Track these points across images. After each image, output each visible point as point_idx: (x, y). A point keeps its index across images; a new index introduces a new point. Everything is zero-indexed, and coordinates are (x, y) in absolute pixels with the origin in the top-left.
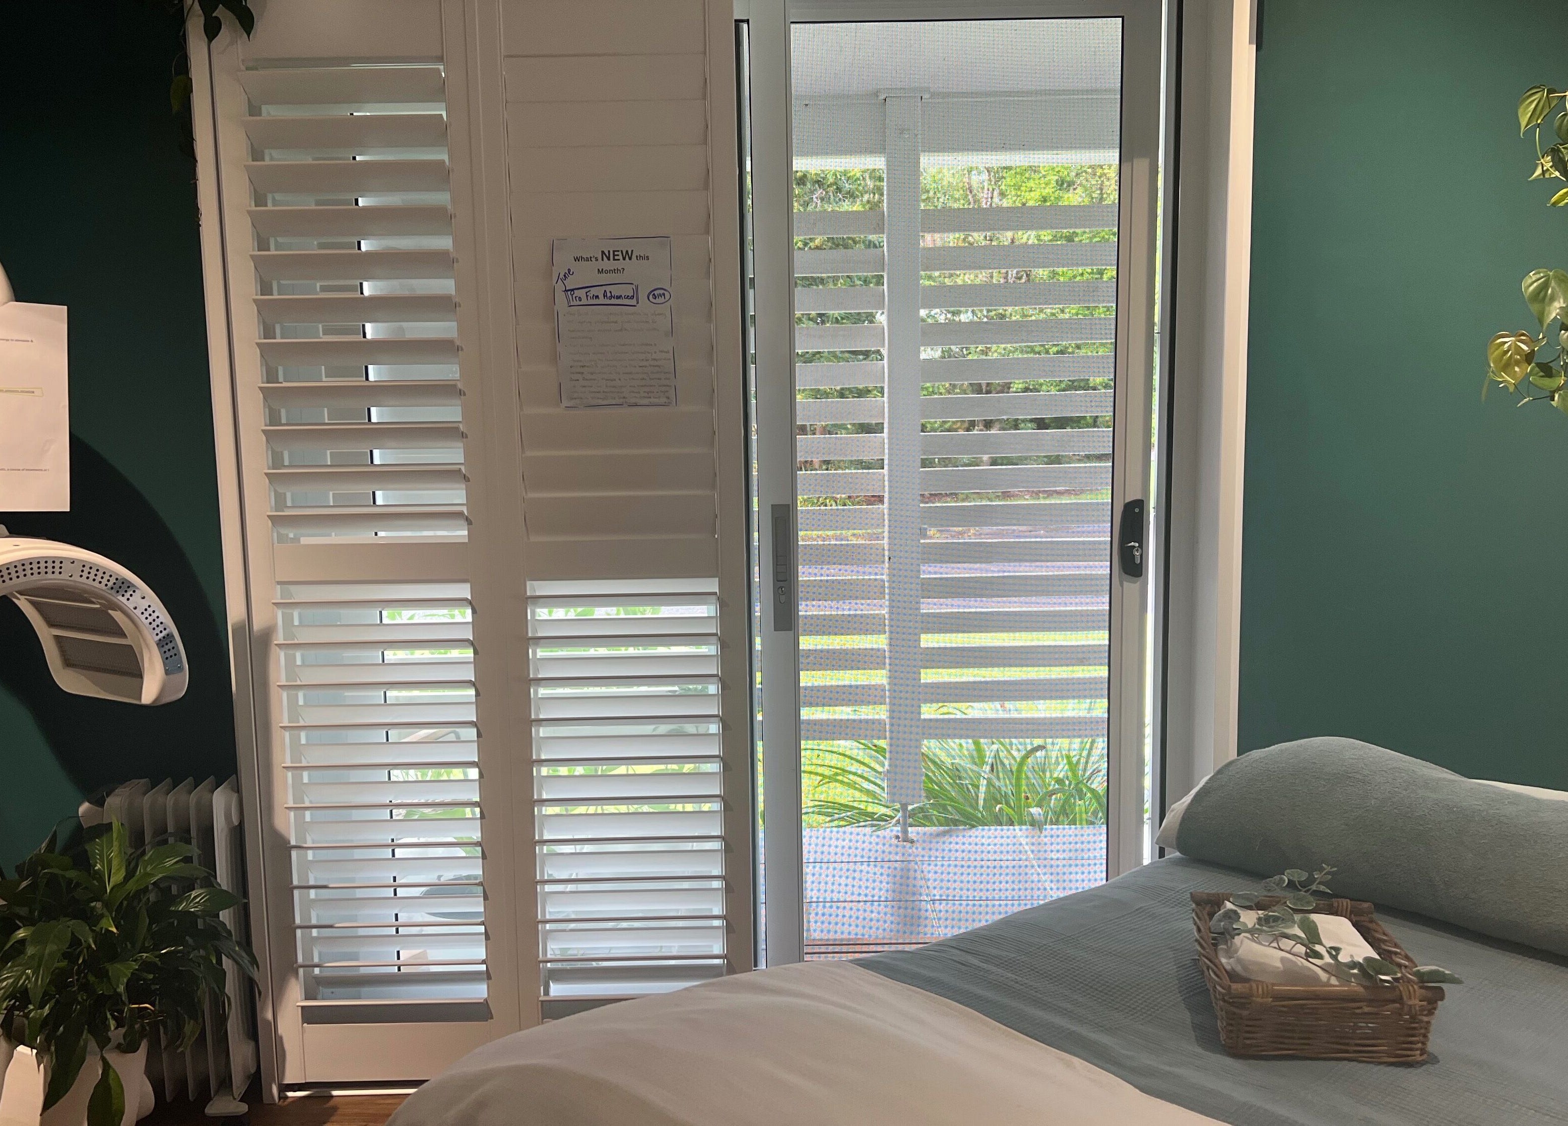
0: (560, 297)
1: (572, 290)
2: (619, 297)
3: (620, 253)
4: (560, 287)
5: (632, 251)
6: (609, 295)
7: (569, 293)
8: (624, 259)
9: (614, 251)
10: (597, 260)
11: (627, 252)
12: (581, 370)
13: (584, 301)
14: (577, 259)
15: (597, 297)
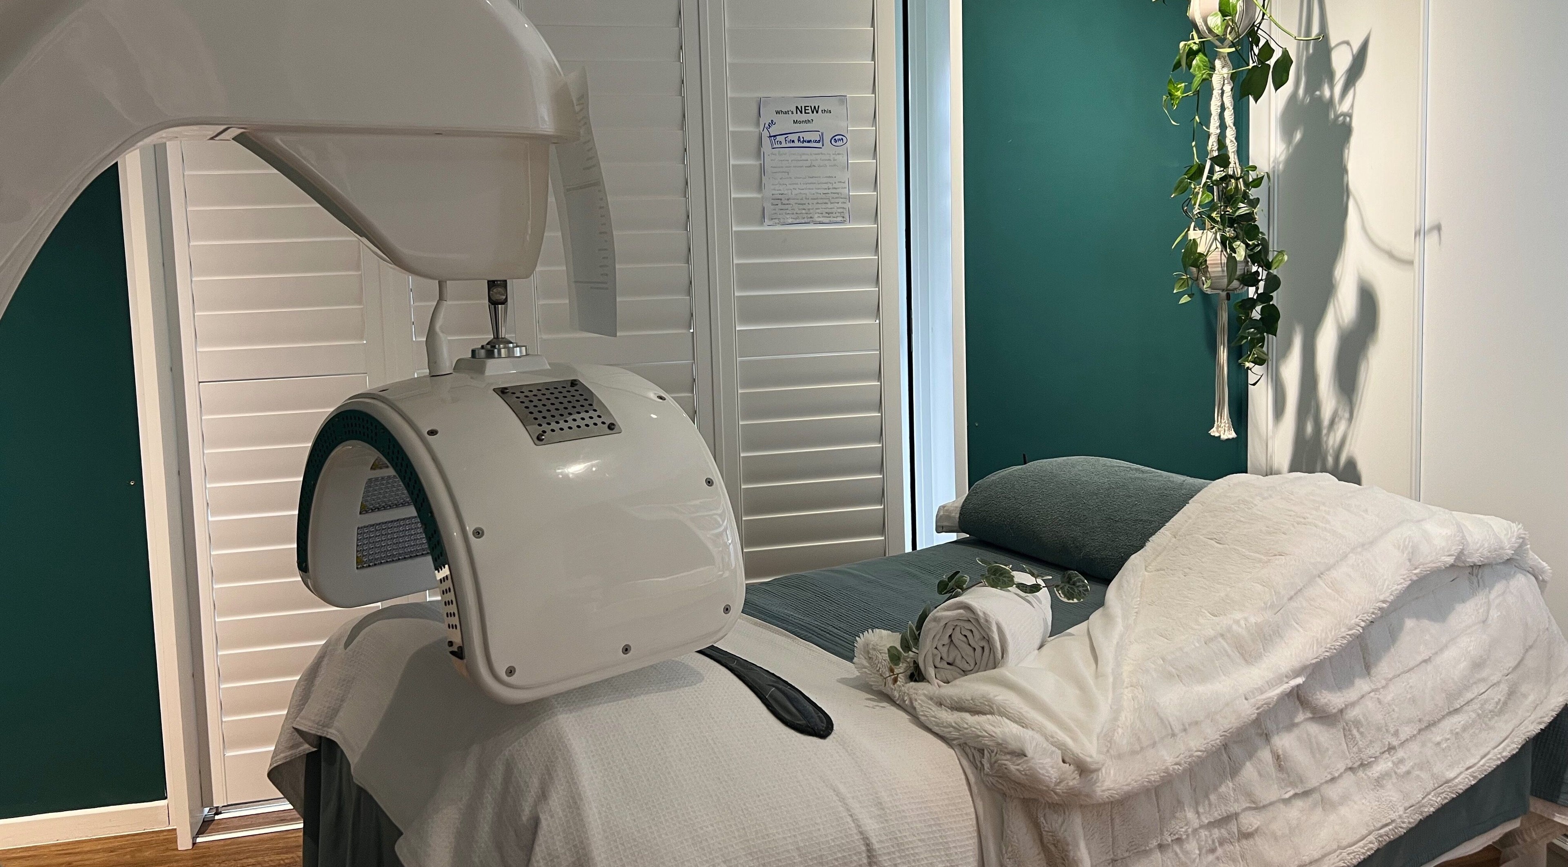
0: (766, 141)
1: (774, 136)
2: (809, 142)
3: (809, 108)
4: (765, 134)
5: (819, 106)
6: (802, 140)
7: (772, 138)
8: (813, 112)
9: (805, 107)
10: (793, 113)
11: (815, 107)
12: (780, 196)
13: (784, 145)
14: (777, 112)
15: (793, 141)
